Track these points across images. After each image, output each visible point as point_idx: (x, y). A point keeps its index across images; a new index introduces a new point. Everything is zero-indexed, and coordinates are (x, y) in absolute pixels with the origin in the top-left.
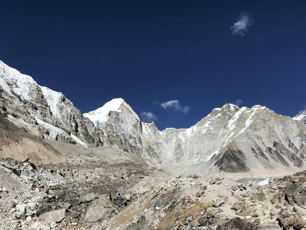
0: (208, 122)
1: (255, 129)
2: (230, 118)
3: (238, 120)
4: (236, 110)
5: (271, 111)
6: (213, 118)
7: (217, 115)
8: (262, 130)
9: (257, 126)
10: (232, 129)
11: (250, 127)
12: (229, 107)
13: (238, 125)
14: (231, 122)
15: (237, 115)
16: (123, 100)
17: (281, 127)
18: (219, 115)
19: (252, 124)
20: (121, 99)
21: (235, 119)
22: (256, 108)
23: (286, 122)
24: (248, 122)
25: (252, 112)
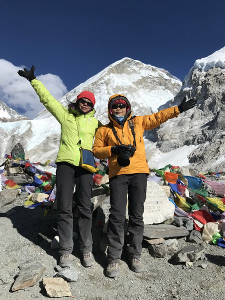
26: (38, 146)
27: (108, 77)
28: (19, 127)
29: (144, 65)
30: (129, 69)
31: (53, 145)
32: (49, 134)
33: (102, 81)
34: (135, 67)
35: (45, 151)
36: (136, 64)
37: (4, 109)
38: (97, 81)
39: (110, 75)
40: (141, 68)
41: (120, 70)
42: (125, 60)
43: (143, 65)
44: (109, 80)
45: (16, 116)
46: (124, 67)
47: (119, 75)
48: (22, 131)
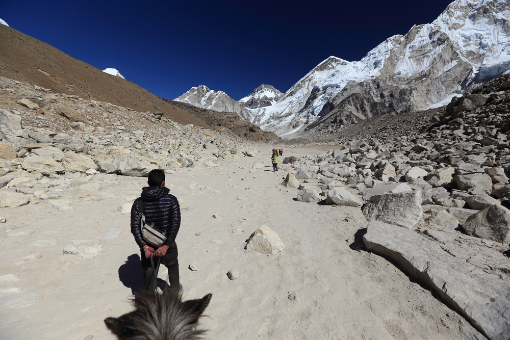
0: (188, 97)
1: (217, 107)
2: (203, 96)
3: (208, 98)
4: (208, 91)
5: (228, 97)
6: (191, 94)
7: (194, 92)
8: (221, 108)
9: (219, 105)
10: (203, 104)
11: (215, 105)
12: (203, 88)
13: (207, 103)
14: (203, 99)
15: (208, 94)
16: (117, 71)
17: (232, 107)
18: (196, 92)
19: (215, 103)
20: (115, 69)
21: (206, 98)
22: (220, 93)
23: (235, 105)
24: (214, 102)
25: (217, 95)
26: (266, 121)
27: (312, 75)
28: (259, 111)
29: (342, 60)
30: (330, 66)
31: (271, 120)
32: (271, 115)
33: (308, 78)
34: (334, 64)
35: (268, 123)
36: (336, 61)
37: (272, 91)
38: (305, 79)
39: (314, 74)
40: (338, 64)
41: (323, 68)
42: (329, 59)
43: (340, 61)
44: (313, 77)
45: (279, 95)
46: (326, 65)
47: (322, 71)
48: (260, 113)
